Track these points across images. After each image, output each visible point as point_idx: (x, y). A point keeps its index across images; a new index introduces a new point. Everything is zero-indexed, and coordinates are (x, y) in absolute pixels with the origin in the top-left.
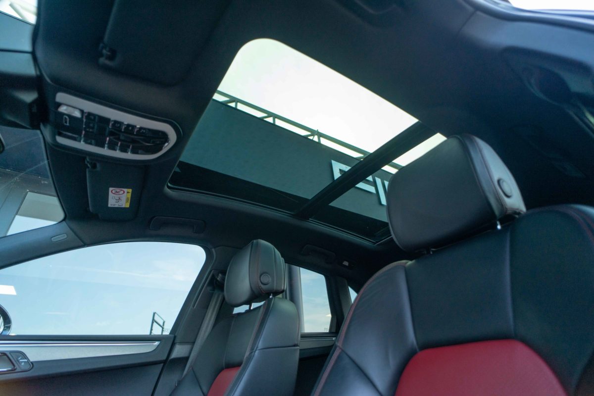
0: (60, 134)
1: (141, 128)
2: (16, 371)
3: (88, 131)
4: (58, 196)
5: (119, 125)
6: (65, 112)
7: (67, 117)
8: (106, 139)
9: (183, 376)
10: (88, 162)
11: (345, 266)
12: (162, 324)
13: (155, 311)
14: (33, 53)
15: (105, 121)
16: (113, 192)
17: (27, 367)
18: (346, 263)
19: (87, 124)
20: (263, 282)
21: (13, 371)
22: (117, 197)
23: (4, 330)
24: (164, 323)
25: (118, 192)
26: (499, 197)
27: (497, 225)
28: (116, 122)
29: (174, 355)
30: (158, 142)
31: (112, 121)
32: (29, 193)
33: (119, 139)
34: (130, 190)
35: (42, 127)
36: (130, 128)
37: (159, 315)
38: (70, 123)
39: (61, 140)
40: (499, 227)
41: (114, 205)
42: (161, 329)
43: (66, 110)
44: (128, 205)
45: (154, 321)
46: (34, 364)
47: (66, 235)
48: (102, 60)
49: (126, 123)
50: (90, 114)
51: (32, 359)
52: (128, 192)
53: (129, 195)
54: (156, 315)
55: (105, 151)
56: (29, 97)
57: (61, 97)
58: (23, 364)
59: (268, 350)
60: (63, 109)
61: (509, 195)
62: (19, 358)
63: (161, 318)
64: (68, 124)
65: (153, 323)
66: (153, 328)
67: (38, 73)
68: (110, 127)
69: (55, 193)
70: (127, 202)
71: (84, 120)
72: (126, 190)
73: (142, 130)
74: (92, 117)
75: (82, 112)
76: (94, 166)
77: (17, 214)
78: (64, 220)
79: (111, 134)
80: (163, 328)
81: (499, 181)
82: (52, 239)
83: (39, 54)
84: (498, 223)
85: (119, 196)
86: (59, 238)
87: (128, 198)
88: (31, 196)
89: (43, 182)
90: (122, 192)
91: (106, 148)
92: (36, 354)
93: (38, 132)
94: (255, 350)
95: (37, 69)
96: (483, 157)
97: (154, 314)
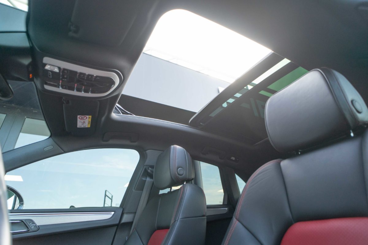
0: (46, 84)
1: (97, 76)
2: (29, 231)
3: (63, 81)
4: (46, 121)
5: (83, 75)
6: (49, 69)
7: (50, 72)
8: (75, 85)
9: (130, 234)
10: (64, 100)
11: (232, 160)
12: (111, 198)
13: (106, 190)
14: (27, 32)
15: (74, 73)
16: (80, 118)
17: (36, 229)
18: (233, 158)
19: (63, 76)
20: (179, 173)
21: (28, 232)
23: (20, 206)
24: (112, 196)
25: (83, 118)
26: (353, 114)
27: (350, 133)
28: (81, 73)
29: (124, 221)
30: (108, 85)
31: (79, 73)
32: (26, 119)
33: (83, 85)
34: (90, 117)
35: (35, 80)
36: (90, 77)
38: (52, 76)
39: (47, 87)
40: (352, 135)
41: (81, 126)
42: (111, 200)
43: (50, 68)
44: (89, 126)
45: (106, 195)
46: (39, 227)
47: (52, 146)
48: (71, 34)
49: (87, 74)
50: (64, 69)
51: (38, 224)
52: (89, 118)
53: (90, 120)
54: (107, 192)
55: (75, 93)
56: (26, 61)
57: (46, 60)
58: (33, 227)
59: (186, 219)
60: (47, 67)
61: (360, 111)
62: (31, 224)
63: (109, 193)
64: (51, 77)
65: (105, 197)
66: (106, 200)
67: (31, 45)
68: (77, 77)
69: (43, 119)
70: (89, 124)
71: (61, 74)
72: (88, 116)
73: (98, 78)
74: (66, 72)
75: (59, 68)
76: (68, 102)
77: (20, 132)
78: (50, 137)
79: (78, 81)
80: (112, 200)
81: (352, 101)
82: (45, 149)
83: (31, 33)
84: (351, 131)
85: (83, 120)
86: (49, 148)
87: (89, 122)
88: (28, 121)
89: (34, 111)
90: (85, 118)
91: (75, 91)
92: (40, 221)
93: (33, 82)
94: (177, 219)
95: (30, 42)
96: (339, 84)
97: (106, 191)
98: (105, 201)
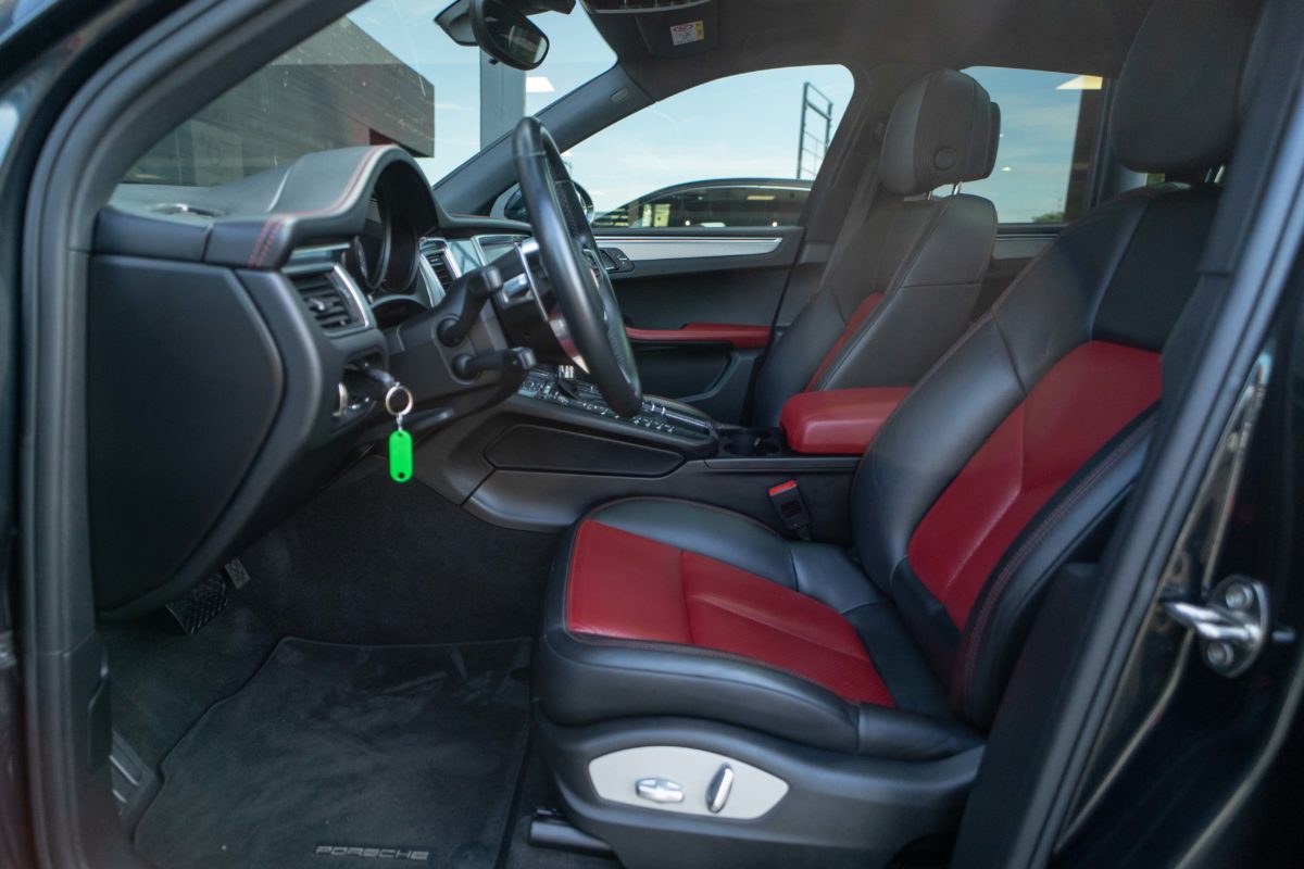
2: (619, 270)
12: (825, 111)
16: (677, 29)
17: (628, 267)
20: (939, 165)
22: (683, 33)
24: (830, 107)
25: (683, 28)
34: (700, 22)
37: (817, 91)
41: (682, 42)
42: (825, 121)
44: (701, 38)
45: (806, 104)
46: (635, 263)
47: (627, 90)
52: (698, 25)
53: (701, 27)
54: (810, 89)
58: (623, 263)
62: (618, 256)
63: (820, 93)
65: (804, 109)
70: (699, 34)
72: (694, 24)
78: (618, 63)
80: (829, 120)
82: (613, 98)
85: (686, 32)
86: (620, 95)
87: (699, 31)
90: (689, 27)
94: (898, 287)
97: (806, 86)
98: (803, 124)
